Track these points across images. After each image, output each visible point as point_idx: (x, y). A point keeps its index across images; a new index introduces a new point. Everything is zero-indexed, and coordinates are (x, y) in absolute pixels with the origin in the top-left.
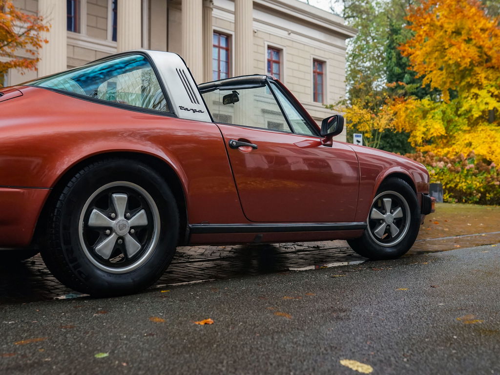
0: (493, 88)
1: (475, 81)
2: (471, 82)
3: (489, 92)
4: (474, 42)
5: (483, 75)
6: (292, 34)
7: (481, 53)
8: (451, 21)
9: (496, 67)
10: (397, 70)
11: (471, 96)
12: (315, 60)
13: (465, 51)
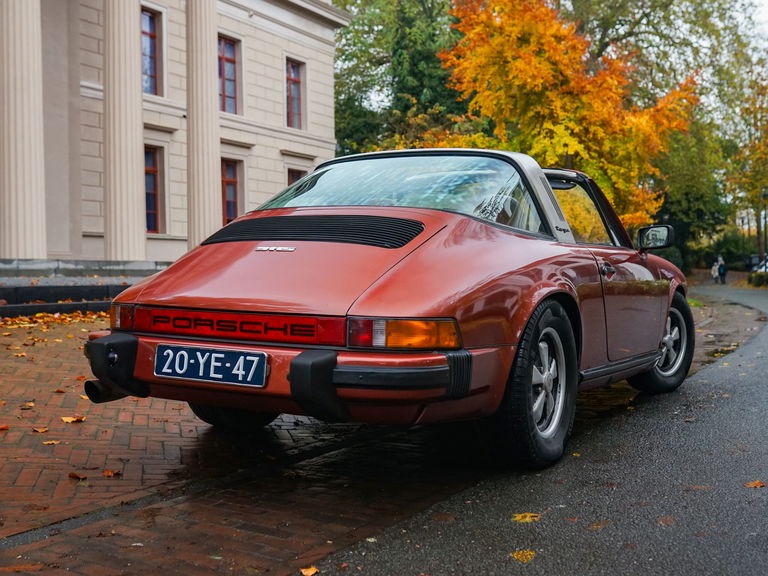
0: (572, 122)
1: (547, 111)
2: (542, 113)
3: (567, 128)
4: (547, 55)
5: (558, 103)
6: (254, 16)
7: (556, 71)
8: (516, 21)
9: (575, 92)
10: (412, 81)
11: (543, 134)
12: (289, 60)
13: (536, 68)
